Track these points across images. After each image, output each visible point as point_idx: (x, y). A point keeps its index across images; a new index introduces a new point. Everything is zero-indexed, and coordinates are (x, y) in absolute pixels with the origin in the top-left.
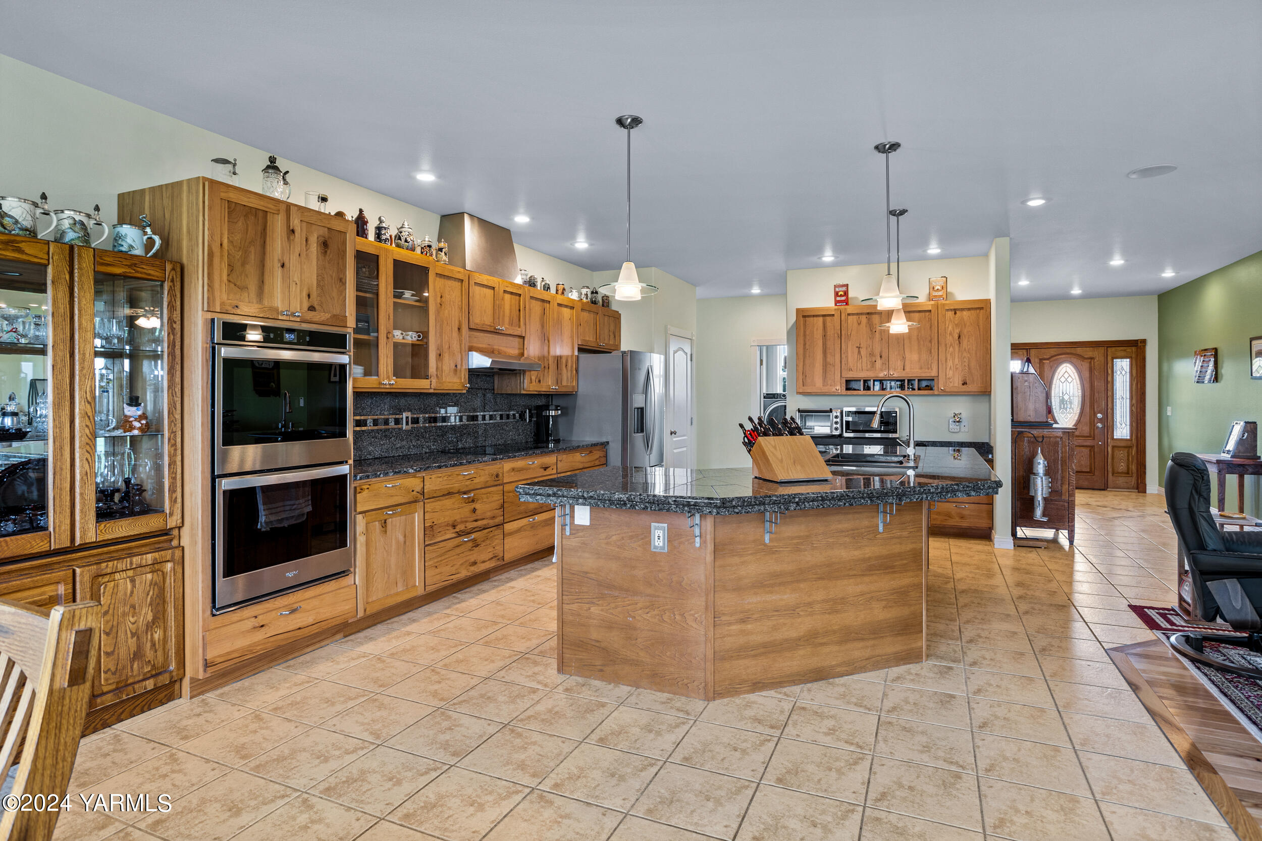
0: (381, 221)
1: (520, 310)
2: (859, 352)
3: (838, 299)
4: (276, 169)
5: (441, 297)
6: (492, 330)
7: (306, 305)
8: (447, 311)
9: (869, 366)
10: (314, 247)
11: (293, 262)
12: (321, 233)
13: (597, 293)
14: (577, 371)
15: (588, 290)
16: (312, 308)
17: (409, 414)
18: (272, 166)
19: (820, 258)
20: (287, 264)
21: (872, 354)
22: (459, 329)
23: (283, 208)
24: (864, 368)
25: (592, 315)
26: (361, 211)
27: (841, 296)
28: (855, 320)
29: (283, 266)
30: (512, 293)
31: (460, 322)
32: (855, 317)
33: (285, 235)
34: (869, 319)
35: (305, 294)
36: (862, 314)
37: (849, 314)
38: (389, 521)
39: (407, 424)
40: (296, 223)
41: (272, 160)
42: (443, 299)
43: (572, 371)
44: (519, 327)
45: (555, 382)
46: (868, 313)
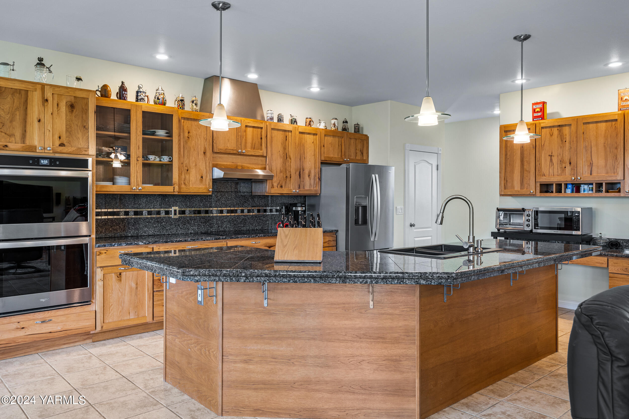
0: (139, 88)
1: (261, 138)
2: (551, 160)
3: (535, 115)
4: (43, 65)
5: (189, 133)
6: (235, 152)
7: (57, 143)
8: (193, 142)
9: (560, 172)
10: (63, 108)
11: (47, 118)
12: (69, 99)
13: (347, 122)
14: (320, 179)
15: (335, 121)
16: (62, 145)
17: (177, 208)
18: (40, 63)
19: (513, 81)
20: (42, 120)
21: (562, 161)
22: (204, 153)
23: (39, 87)
24: (556, 173)
25: (337, 139)
26: (123, 83)
27: (538, 112)
28: (548, 133)
29: (39, 121)
30: (254, 127)
31: (205, 149)
32: (547, 129)
33: (40, 103)
34: (560, 131)
35: (56, 137)
36: (554, 127)
37: (542, 128)
38: (123, 274)
39: (175, 214)
40: (48, 95)
41: (41, 60)
42: (191, 134)
43: (315, 179)
44: (261, 149)
45: (297, 187)
46: (559, 126)
